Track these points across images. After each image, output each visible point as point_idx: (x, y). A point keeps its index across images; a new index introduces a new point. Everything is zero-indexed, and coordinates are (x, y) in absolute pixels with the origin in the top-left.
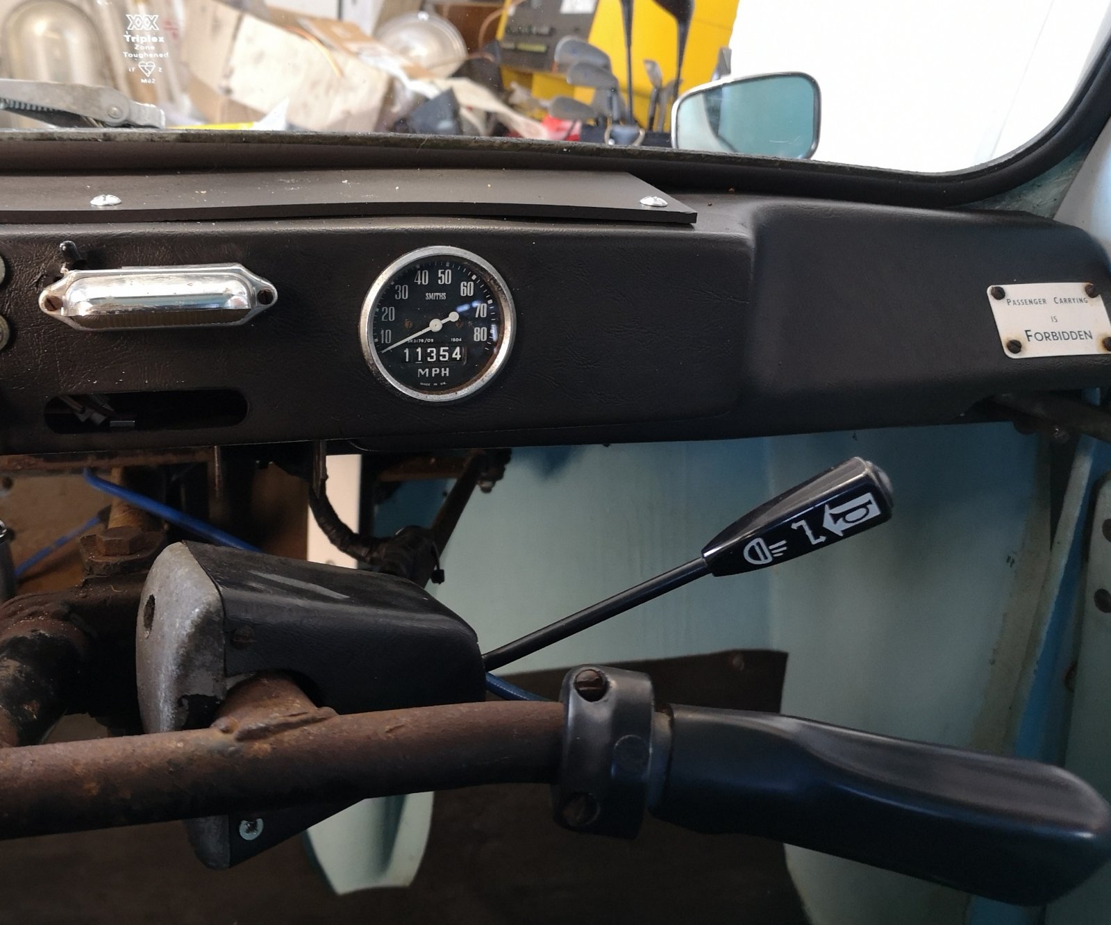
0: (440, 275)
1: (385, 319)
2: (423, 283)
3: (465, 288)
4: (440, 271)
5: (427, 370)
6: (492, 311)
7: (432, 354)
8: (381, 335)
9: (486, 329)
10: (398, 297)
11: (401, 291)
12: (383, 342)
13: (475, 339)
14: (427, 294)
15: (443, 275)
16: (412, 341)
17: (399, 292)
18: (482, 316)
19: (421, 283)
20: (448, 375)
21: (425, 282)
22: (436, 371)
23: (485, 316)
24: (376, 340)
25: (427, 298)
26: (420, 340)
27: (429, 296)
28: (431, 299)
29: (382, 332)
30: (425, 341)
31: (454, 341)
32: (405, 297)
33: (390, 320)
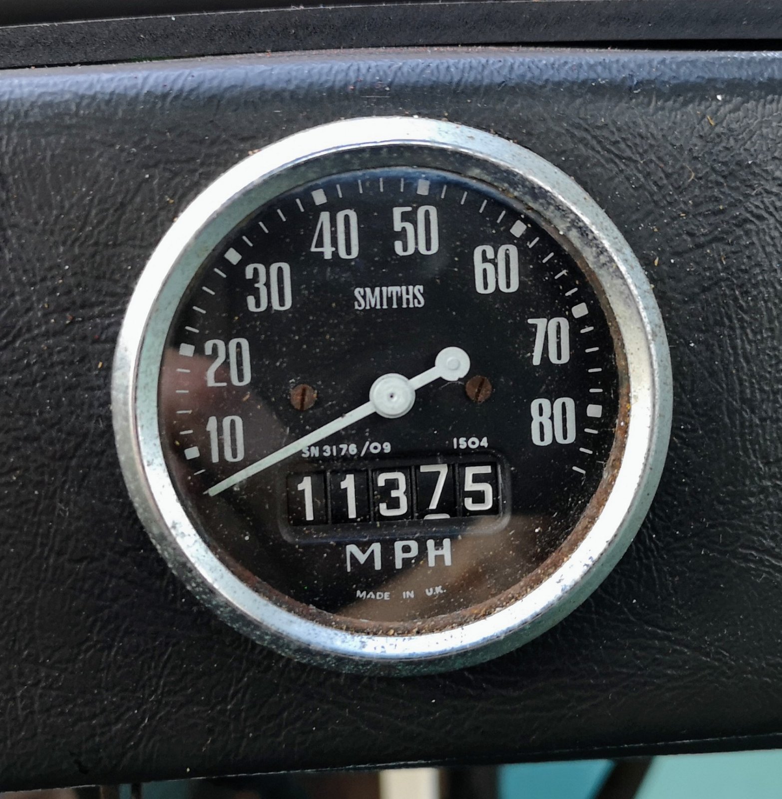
0: (398, 226)
1: (217, 379)
2: (343, 254)
3: (490, 267)
4: (397, 212)
5: (376, 547)
6: (589, 340)
7: (394, 494)
8: (208, 435)
9: (570, 403)
10: (258, 305)
11: (268, 284)
12: (215, 459)
13: (536, 440)
14: (358, 292)
15: (409, 227)
16: (315, 452)
17: (260, 285)
18: (553, 359)
19: (335, 254)
20: (448, 561)
21: (348, 251)
22: (406, 549)
23: (565, 358)
24: (192, 453)
25: (361, 305)
26: (344, 447)
27: (364, 297)
28: (373, 309)
29: (212, 424)
30: (359, 449)
31: (463, 445)
32: (282, 302)
33: (235, 381)
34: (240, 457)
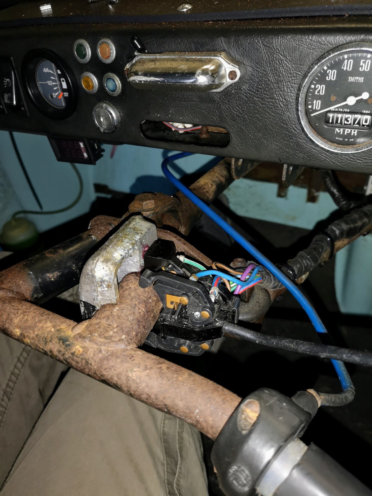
0: (361, 64)
1: (317, 93)
4: (362, 61)
5: (342, 130)
7: (348, 119)
8: (313, 104)
10: (328, 78)
11: (331, 74)
12: (314, 108)
14: (350, 78)
15: (364, 65)
16: (334, 110)
17: (330, 75)
20: (356, 135)
21: (349, 69)
22: (348, 131)
24: (310, 107)
25: (350, 81)
26: (340, 109)
27: (351, 79)
28: (352, 82)
29: (315, 102)
30: (343, 110)
31: (364, 112)
32: (333, 78)
33: (321, 94)
34: (319, 109)
